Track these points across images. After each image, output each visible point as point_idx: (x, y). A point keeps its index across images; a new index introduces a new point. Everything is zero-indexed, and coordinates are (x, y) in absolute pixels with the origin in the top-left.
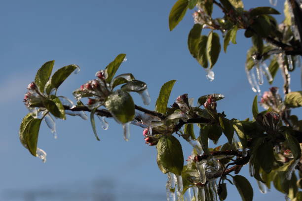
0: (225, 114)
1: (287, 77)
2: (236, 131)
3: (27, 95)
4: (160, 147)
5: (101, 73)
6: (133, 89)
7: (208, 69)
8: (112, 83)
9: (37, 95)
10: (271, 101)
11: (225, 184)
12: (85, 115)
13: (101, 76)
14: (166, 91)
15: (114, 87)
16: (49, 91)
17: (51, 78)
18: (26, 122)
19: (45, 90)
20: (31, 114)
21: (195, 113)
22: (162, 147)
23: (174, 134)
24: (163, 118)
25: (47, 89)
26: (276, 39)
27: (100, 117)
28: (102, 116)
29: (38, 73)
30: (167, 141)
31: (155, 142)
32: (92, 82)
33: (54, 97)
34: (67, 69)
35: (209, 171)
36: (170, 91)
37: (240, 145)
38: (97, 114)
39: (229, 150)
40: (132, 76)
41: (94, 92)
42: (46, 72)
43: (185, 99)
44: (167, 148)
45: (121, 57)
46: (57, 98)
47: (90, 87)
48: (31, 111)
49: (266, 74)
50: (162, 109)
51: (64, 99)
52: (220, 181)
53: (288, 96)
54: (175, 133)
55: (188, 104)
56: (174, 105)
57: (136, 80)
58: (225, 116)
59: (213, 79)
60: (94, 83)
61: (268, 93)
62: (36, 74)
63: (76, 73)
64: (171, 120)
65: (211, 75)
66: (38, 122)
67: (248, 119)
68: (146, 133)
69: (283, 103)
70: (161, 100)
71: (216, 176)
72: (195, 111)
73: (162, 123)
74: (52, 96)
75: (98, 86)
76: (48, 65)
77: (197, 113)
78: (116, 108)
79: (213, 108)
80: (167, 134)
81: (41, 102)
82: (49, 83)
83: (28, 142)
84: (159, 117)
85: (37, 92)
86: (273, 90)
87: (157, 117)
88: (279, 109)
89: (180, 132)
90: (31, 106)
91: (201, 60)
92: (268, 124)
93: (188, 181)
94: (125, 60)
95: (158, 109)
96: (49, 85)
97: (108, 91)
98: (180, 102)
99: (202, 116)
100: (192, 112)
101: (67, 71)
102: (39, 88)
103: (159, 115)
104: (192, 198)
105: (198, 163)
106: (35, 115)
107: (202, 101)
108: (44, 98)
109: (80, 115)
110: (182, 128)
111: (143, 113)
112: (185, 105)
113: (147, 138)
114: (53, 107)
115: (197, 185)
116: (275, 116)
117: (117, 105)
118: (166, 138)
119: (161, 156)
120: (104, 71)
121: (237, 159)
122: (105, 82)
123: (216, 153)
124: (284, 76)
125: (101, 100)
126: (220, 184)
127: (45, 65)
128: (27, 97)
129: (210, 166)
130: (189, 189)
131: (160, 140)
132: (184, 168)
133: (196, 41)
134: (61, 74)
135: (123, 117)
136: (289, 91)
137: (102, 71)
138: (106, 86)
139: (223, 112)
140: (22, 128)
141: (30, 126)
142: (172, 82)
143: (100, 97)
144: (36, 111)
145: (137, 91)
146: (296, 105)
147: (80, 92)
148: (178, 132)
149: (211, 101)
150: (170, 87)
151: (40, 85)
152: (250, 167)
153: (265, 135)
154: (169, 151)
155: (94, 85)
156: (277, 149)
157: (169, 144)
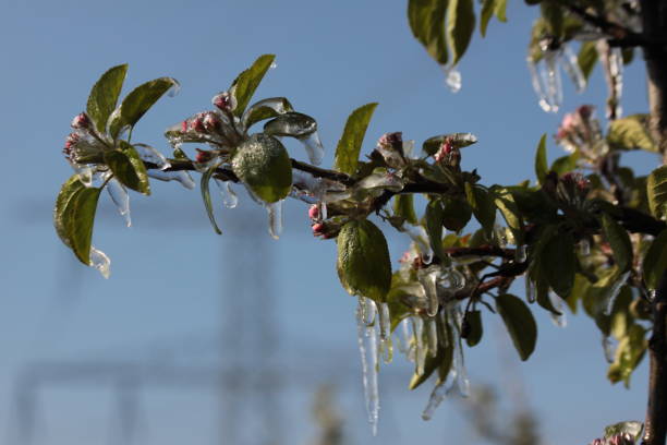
0: (478, 173)
1: (614, 82)
2: (501, 210)
3: (70, 138)
4: (344, 244)
5: (223, 99)
6: (287, 131)
7: (447, 66)
8: (246, 118)
9: (91, 139)
10: (580, 135)
11: (479, 312)
12: (189, 180)
13: (224, 104)
14: (357, 125)
15: (248, 126)
16: (115, 132)
17: (120, 106)
18: (69, 193)
19: (108, 128)
20: (79, 177)
21: (417, 173)
22: (347, 245)
23: (373, 217)
24: (351, 183)
25: (111, 127)
26: (591, 11)
27: (220, 181)
28: (225, 180)
29: (93, 92)
30: (358, 233)
31: (333, 231)
32: (203, 116)
33: (126, 146)
34: (154, 88)
35: (446, 284)
36: (366, 126)
37: (510, 235)
38: (215, 177)
39: (485, 247)
40: (286, 103)
41: (207, 137)
42: (109, 90)
43: (395, 142)
44: (358, 245)
45: (265, 61)
46: (132, 147)
47: (200, 126)
48: (78, 171)
49: (571, 70)
50: (349, 163)
51: (147, 150)
52: (468, 307)
53: (615, 124)
54: (374, 213)
55: (401, 153)
56: (373, 154)
57: (294, 113)
58: (479, 178)
59: (458, 86)
60: (208, 119)
61: (573, 117)
62: (89, 93)
63: (171, 95)
64: (366, 190)
65: (454, 79)
66: (93, 196)
67: (527, 183)
68: (315, 214)
69: (603, 141)
70: (347, 145)
71: (460, 296)
72: (415, 169)
73: (347, 193)
74: (123, 142)
75: (217, 126)
76: (114, 73)
77: (421, 171)
78: (254, 172)
79: (453, 163)
80: (357, 217)
81: (101, 153)
82: (116, 114)
83: (74, 237)
84: (342, 182)
85: (92, 133)
86: (585, 113)
87: (338, 183)
88: (595, 152)
89: (386, 212)
90: (79, 162)
91: (434, 48)
92: (567, 196)
93: (401, 305)
94: (273, 66)
95: (340, 164)
96: (116, 119)
97: (237, 133)
98: (386, 147)
99: (431, 178)
100: (411, 170)
101: (154, 91)
102: (95, 123)
103: (342, 178)
104: (409, 337)
105: (421, 271)
106: (87, 180)
107: (431, 147)
108: (106, 145)
109: (179, 179)
110: (389, 203)
111: (308, 176)
112: (396, 155)
113: (316, 226)
114: (125, 166)
115: (420, 313)
116: (581, 182)
117: (255, 166)
118: (356, 225)
119: (346, 263)
120: (229, 95)
121: (503, 265)
122: (230, 116)
123: (459, 253)
124: (608, 79)
125: (223, 154)
126: (467, 311)
127: (107, 73)
128: (72, 143)
129: (447, 275)
130: (405, 321)
131: (343, 230)
132: (393, 279)
133: (425, 10)
134: (141, 98)
135: (269, 190)
136: (619, 112)
137: (225, 94)
138: (233, 123)
139: (475, 171)
140: (59, 205)
141: (76, 203)
142: (369, 108)
143: (220, 145)
144: (88, 171)
145: (297, 137)
146: (630, 145)
147: (179, 133)
148: (381, 212)
149: (449, 150)
150: (366, 118)
151: (98, 117)
152: (528, 285)
153: (562, 218)
154: (362, 253)
155: (208, 124)
156: (585, 248)
157: (362, 239)
